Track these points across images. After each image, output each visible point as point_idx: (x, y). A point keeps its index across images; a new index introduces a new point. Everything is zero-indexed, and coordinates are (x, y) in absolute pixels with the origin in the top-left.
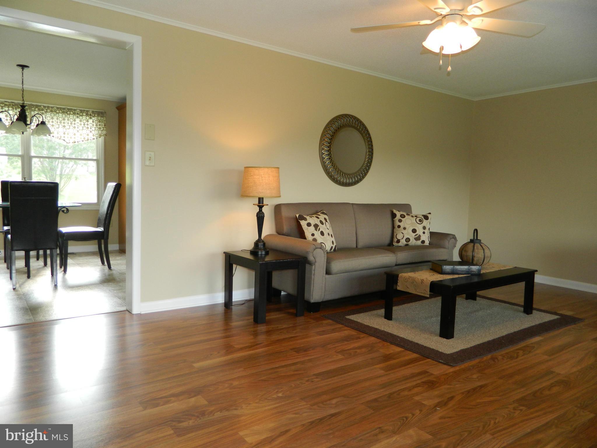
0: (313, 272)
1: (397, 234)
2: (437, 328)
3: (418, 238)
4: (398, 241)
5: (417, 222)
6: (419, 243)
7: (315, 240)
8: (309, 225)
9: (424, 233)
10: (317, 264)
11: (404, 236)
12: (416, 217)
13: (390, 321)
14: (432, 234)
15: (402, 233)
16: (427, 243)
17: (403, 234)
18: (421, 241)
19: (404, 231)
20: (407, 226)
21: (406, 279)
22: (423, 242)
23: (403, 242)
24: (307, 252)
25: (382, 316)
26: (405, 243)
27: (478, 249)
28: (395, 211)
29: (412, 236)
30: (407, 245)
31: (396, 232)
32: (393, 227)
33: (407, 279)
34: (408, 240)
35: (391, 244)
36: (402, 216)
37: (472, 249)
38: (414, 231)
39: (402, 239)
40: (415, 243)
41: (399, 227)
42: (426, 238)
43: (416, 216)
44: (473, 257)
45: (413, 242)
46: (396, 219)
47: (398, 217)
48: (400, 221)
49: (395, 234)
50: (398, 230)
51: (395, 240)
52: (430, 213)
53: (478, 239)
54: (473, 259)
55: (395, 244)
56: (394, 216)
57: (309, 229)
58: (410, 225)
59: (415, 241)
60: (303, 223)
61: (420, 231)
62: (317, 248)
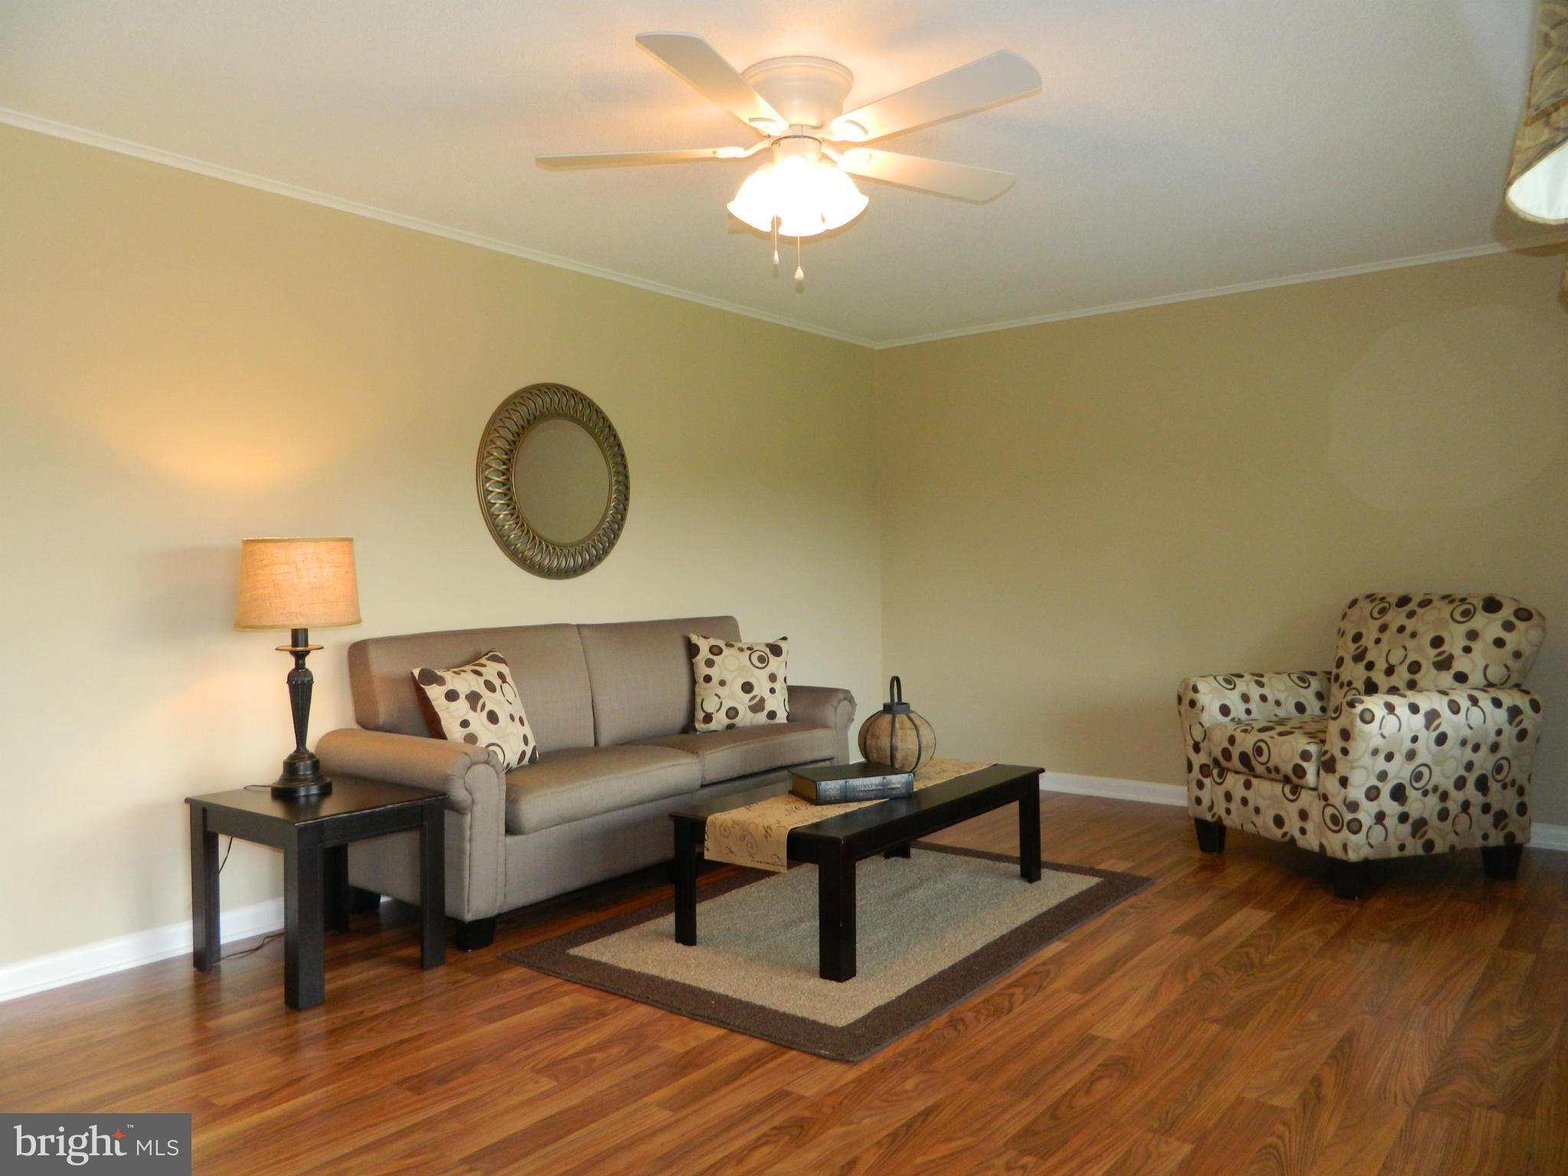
0: (468, 833)
1: (703, 700)
2: (812, 952)
3: (758, 707)
4: (708, 718)
5: (753, 662)
6: (761, 718)
7: (471, 739)
8: (452, 696)
9: (772, 691)
10: (477, 808)
11: (721, 703)
12: (749, 652)
13: (689, 950)
14: (793, 691)
15: (716, 695)
16: (782, 717)
17: (719, 698)
18: (766, 712)
19: (721, 691)
20: (728, 677)
21: (725, 830)
22: (772, 715)
23: (720, 721)
24: (447, 779)
25: (669, 936)
26: (726, 721)
27: (902, 728)
28: (695, 639)
29: (742, 702)
30: (730, 727)
31: (700, 695)
32: (693, 682)
33: (729, 828)
34: (732, 713)
35: (689, 727)
36: (714, 650)
37: (890, 729)
38: (747, 687)
39: (717, 711)
40: (752, 720)
41: (708, 679)
42: (777, 703)
43: (750, 649)
44: (893, 749)
45: (745, 718)
46: (698, 658)
47: (704, 653)
48: (710, 663)
49: (698, 701)
50: (705, 689)
51: (700, 715)
52: (784, 639)
53: (903, 701)
54: (893, 757)
55: (700, 726)
56: (692, 650)
57: (451, 710)
58: (736, 673)
59: (750, 714)
60: (435, 693)
61: (762, 688)
62: (474, 763)
